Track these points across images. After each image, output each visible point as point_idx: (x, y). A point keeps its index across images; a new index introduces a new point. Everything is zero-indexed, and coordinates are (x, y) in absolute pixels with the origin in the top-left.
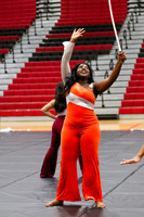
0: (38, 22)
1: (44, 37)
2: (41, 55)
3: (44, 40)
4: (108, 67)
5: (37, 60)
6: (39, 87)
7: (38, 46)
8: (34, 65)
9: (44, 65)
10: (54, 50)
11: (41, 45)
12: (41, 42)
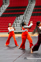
0: (3, 6)
1: (5, 10)
2: (4, 15)
3: (5, 11)
4: (23, 19)
5: (3, 16)
6: (3, 24)
7: (3, 13)
8: (2, 18)
9: (5, 18)
10: (8, 14)
11: (4, 12)
12: (4, 11)
